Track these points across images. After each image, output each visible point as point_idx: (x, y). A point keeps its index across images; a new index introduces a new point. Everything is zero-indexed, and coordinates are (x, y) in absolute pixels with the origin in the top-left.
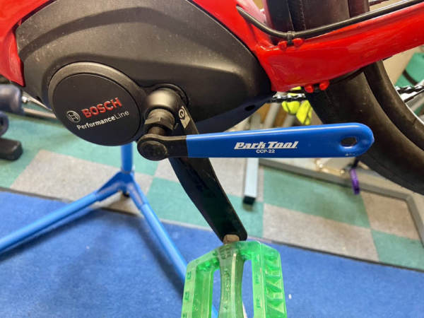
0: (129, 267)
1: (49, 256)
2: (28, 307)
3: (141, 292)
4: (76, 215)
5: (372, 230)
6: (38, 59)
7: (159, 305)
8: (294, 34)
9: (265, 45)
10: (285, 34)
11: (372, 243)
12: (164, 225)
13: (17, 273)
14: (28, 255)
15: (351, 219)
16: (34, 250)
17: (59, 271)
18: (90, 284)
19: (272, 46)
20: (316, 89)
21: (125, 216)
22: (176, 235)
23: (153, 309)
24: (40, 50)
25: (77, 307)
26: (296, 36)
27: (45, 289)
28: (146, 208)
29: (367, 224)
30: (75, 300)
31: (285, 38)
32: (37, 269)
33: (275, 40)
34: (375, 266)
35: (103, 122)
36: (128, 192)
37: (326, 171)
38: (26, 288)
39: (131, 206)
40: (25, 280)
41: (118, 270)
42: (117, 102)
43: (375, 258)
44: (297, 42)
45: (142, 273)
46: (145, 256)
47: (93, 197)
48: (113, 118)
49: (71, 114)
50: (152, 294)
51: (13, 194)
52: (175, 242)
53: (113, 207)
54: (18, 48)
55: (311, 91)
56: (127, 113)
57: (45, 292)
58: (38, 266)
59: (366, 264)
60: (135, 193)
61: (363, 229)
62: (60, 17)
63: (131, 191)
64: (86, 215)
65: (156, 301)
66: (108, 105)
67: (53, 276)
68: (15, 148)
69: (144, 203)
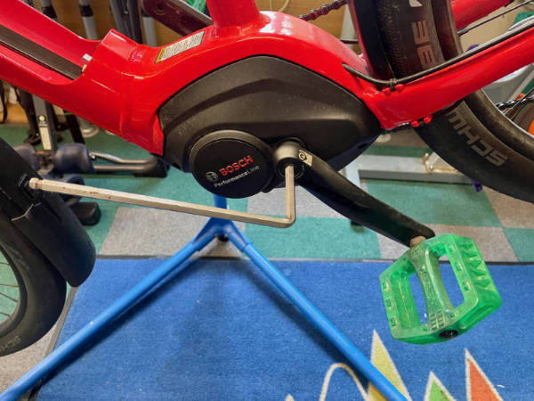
0: (247, 313)
1: (161, 317)
2: (155, 373)
3: (265, 337)
4: (177, 270)
5: (503, 228)
6: (180, 133)
7: (287, 347)
8: (395, 81)
9: (371, 92)
10: (387, 82)
11: (507, 243)
12: (273, 263)
13: (133, 340)
14: (140, 319)
15: (478, 221)
16: (144, 313)
17: (176, 331)
18: (211, 337)
19: (377, 92)
20: (421, 123)
21: (228, 262)
22: (288, 272)
23: (282, 352)
24: (181, 125)
25: (204, 362)
26: (397, 83)
27: (166, 351)
28: (250, 248)
29: (496, 222)
30: (201, 356)
31: (388, 86)
32: (153, 332)
33: (379, 87)
34: (514, 267)
35: (237, 178)
36: (226, 235)
37: (437, 171)
38: (147, 354)
39: (232, 250)
40: (144, 346)
41: (236, 319)
42: (249, 159)
43: (513, 259)
44: (399, 88)
45: (261, 317)
46: (260, 300)
47: (191, 247)
48: (246, 173)
49: (210, 174)
50: (278, 337)
51: (105, 260)
52: (289, 278)
53: (212, 255)
54: (162, 126)
55: (418, 125)
56: (257, 168)
57: (168, 354)
58: (153, 329)
59: (504, 267)
60: (234, 235)
61: (494, 229)
62: (197, 97)
63: (229, 234)
64: (187, 269)
65: (283, 344)
66: (242, 163)
67: (171, 336)
68: (94, 210)
69: (247, 244)
